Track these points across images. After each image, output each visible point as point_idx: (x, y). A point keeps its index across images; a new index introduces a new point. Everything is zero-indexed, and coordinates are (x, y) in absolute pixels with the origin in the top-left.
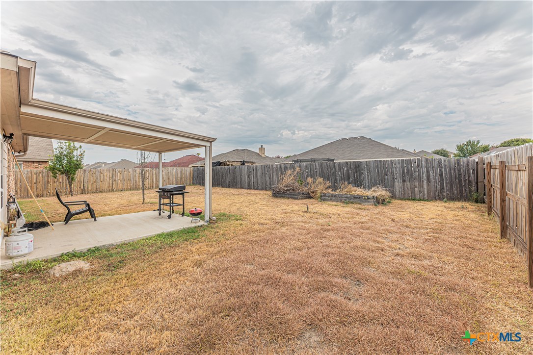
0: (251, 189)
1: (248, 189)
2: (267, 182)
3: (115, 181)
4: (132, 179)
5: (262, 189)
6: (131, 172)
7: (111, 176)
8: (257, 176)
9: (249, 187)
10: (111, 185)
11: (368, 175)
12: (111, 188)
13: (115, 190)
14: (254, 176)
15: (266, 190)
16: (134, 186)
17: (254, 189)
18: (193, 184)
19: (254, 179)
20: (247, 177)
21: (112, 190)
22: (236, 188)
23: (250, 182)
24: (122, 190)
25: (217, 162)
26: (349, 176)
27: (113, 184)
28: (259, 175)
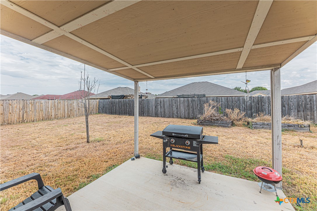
0: (158, 117)
1: (155, 117)
2: (174, 111)
3: (26, 112)
4: (44, 110)
5: (169, 117)
6: (43, 104)
7: (21, 107)
8: (164, 107)
9: (157, 115)
10: (21, 117)
11: (268, 107)
12: (21, 119)
13: (25, 121)
14: (161, 107)
15: (173, 117)
16: (47, 117)
17: (161, 117)
18: (99, 113)
19: (162, 109)
20: (154, 108)
21: (23, 121)
22: (143, 116)
23: (157, 111)
24: (34, 121)
25: (120, 96)
26: (252, 107)
27: (23, 115)
28: (166, 106)
